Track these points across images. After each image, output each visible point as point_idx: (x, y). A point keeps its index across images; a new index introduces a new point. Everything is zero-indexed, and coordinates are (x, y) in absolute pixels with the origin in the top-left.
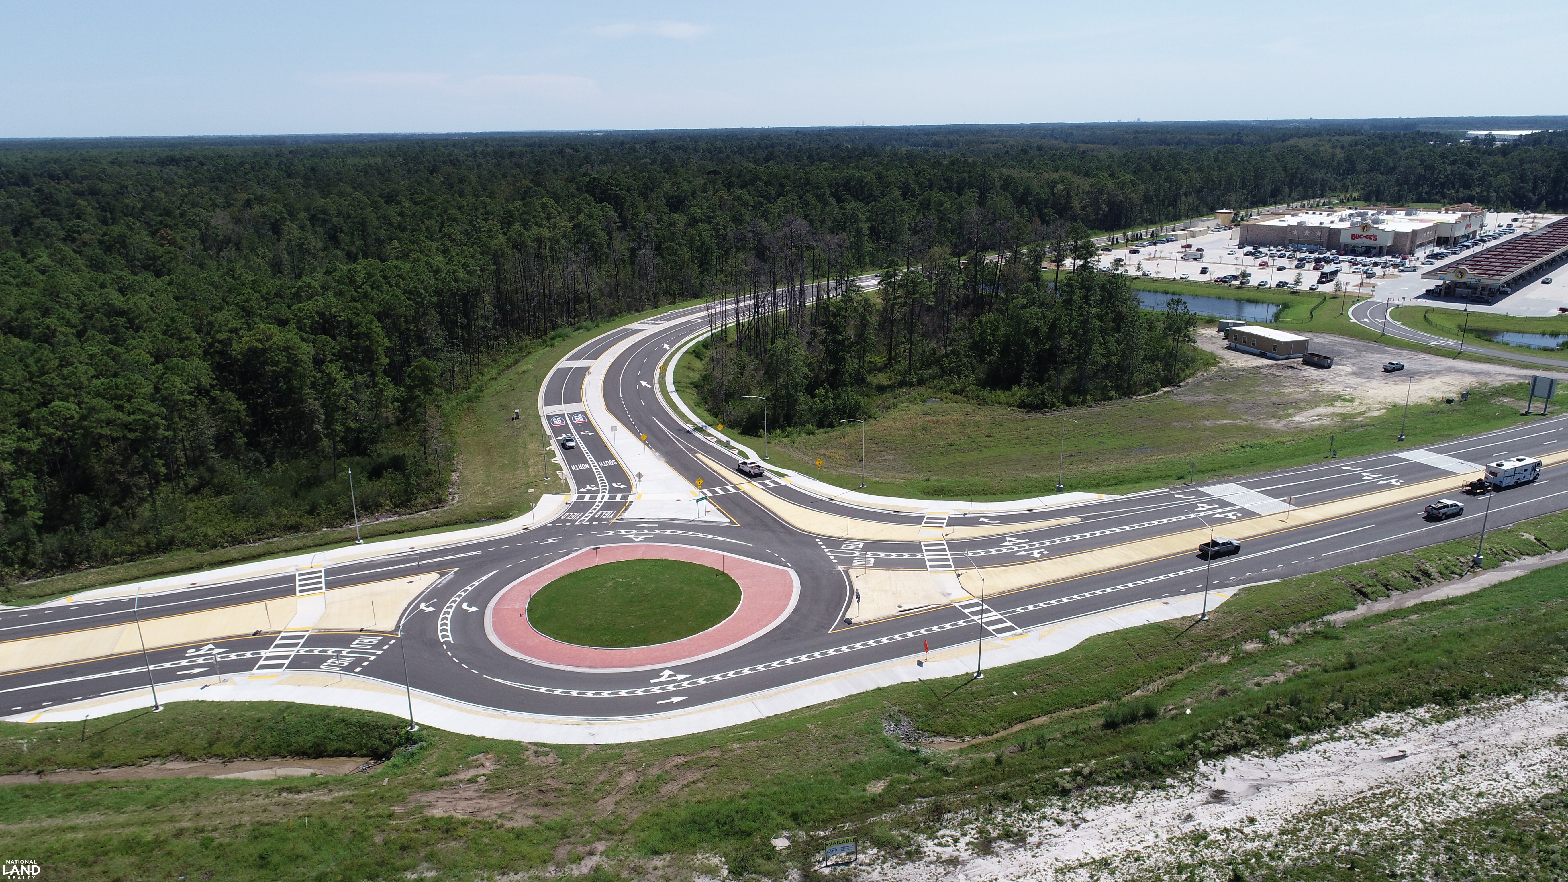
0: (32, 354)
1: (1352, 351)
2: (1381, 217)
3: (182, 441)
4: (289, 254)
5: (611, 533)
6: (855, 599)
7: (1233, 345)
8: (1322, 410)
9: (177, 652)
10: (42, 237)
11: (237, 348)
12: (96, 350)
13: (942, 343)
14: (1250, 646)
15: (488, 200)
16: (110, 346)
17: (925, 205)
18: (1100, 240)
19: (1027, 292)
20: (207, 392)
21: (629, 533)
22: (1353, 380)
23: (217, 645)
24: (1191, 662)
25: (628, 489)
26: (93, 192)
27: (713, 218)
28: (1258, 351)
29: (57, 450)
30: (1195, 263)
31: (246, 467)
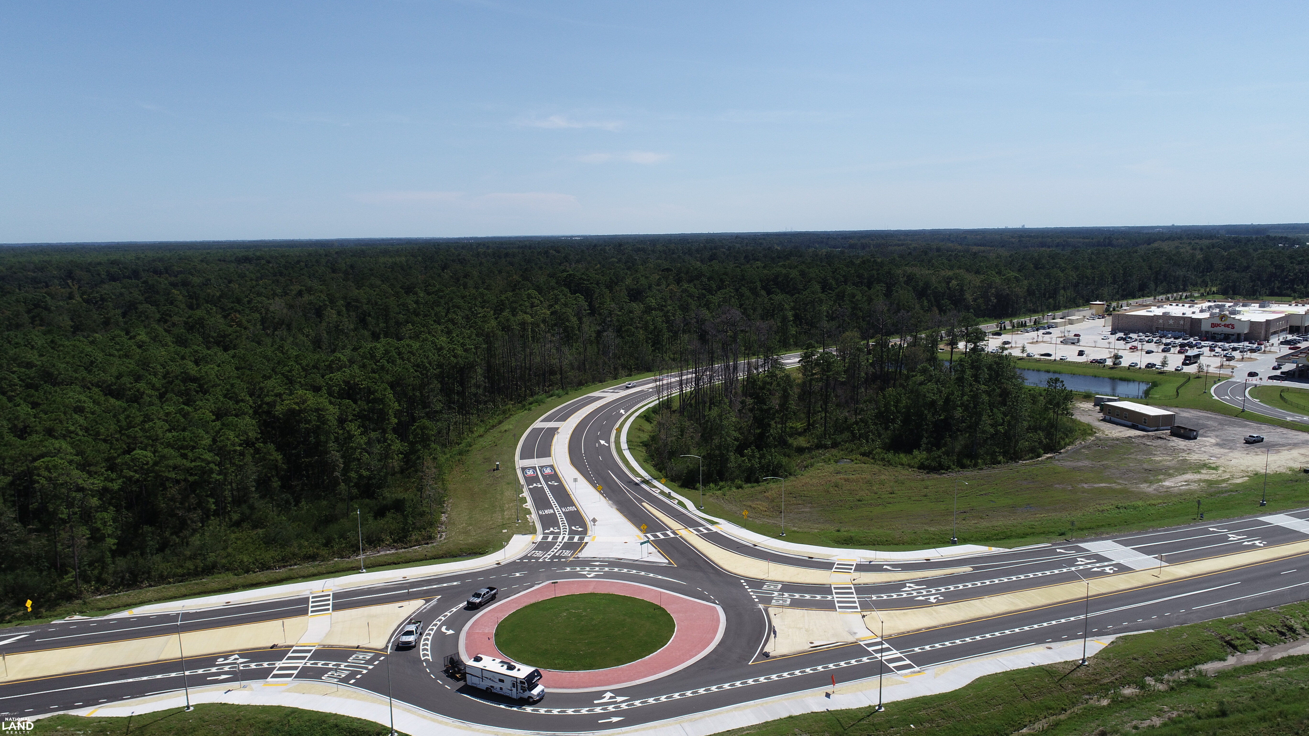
0: (123, 412)
1: (1216, 424)
2: (1237, 309)
3: (231, 483)
4: (328, 333)
5: (568, 569)
6: (772, 635)
7: (1108, 417)
8: (1189, 476)
9: (208, 660)
10: (143, 319)
11: (279, 409)
12: (171, 409)
13: (853, 412)
14: (1128, 691)
15: (486, 292)
16: (183, 406)
17: (841, 297)
18: (989, 327)
19: (924, 371)
20: (253, 444)
21: (583, 570)
22: (1217, 450)
23: (242, 656)
24: (1074, 704)
25: (585, 532)
26: (185, 284)
27: (665, 306)
28: (1130, 423)
29: (134, 489)
30: (1073, 347)
31: (278, 506)
